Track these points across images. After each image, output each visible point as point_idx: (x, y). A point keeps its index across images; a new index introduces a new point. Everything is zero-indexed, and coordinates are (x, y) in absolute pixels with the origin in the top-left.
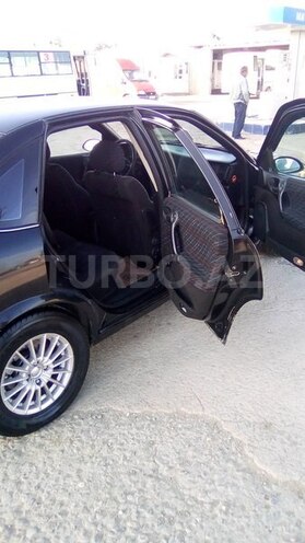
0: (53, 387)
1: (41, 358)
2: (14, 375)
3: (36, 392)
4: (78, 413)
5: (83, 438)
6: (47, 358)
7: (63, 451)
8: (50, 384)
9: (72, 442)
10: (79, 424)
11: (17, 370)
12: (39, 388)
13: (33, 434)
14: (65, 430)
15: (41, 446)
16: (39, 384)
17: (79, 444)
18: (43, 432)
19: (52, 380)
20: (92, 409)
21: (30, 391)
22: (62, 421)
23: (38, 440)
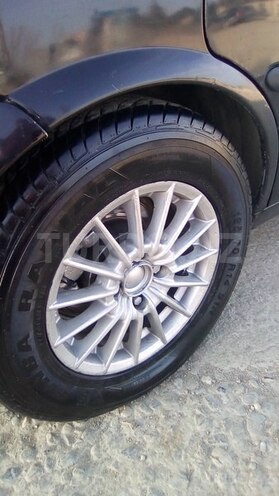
0: (166, 312)
1: (153, 245)
2: (85, 281)
3: (133, 323)
4: (209, 370)
5: (235, 443)
6: (166, 247)
7: (188, 475)
8: (161, 307)
9: (208, 451)
10: (218, 403)
11: (92, 268)
12: (140, 316)
13: (116, 412)
14: (186, 411)
15: (134, 449)
16: (139, 307)
17: (227, 461)
18: (138, 410)
19: (169, 300)
20: (239, 364)
21: (119, 323)
22: (177, 386)
23: (128, 430)
